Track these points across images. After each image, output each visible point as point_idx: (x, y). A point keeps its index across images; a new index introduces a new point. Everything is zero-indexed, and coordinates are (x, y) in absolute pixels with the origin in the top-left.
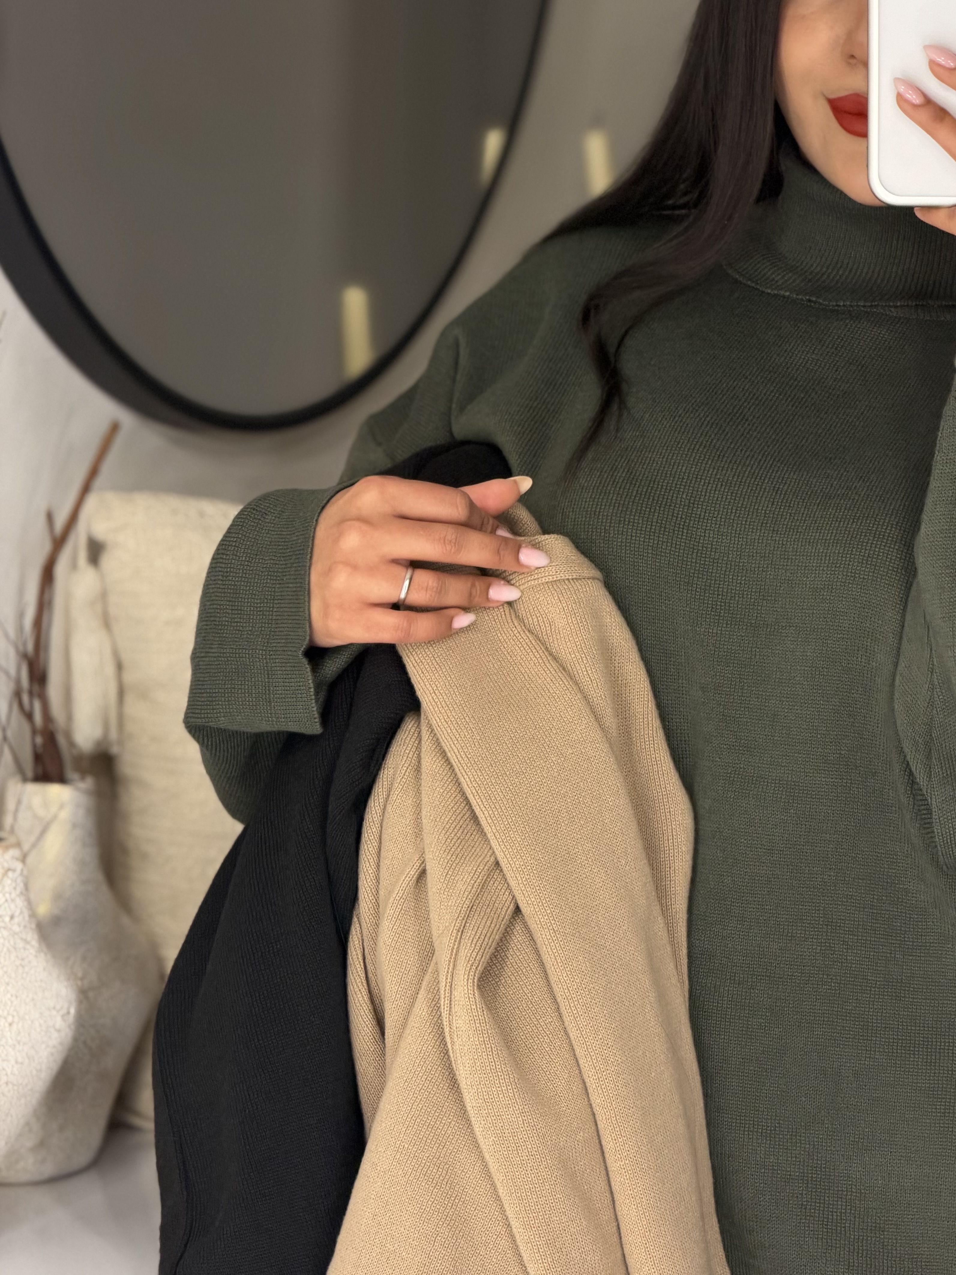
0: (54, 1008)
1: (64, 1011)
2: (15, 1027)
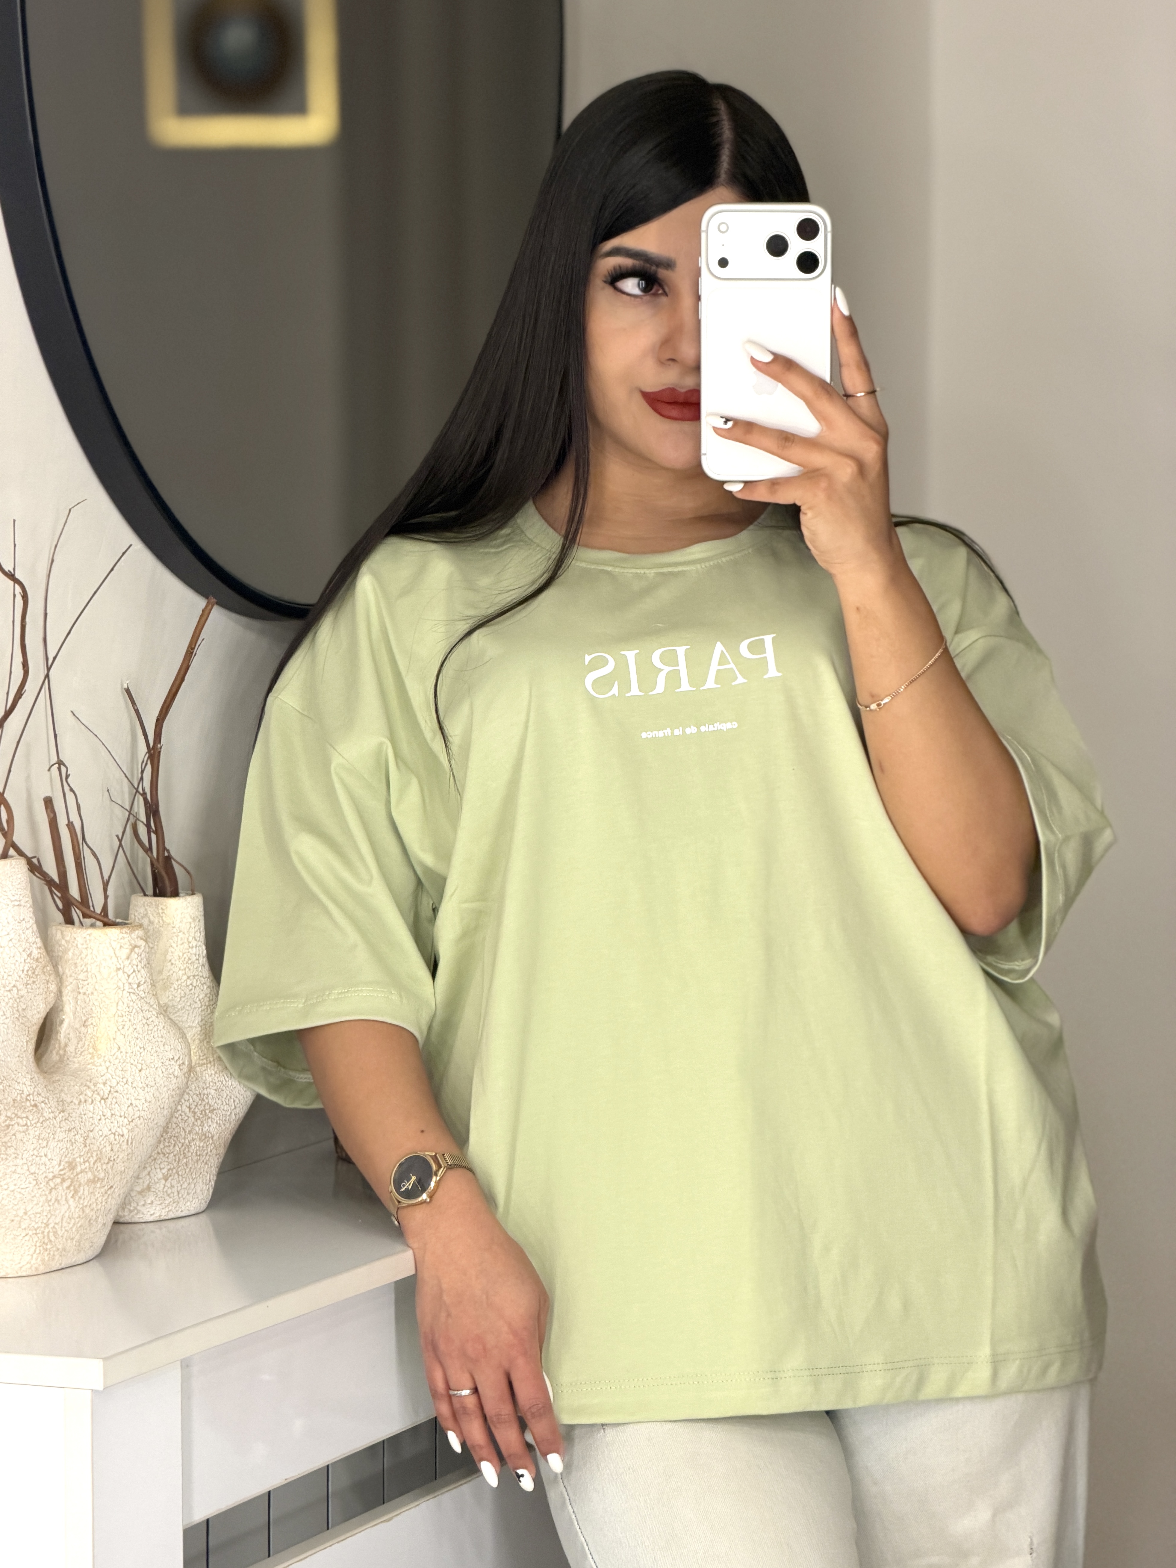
0: (173, 1059)
1: (181, 1062)
2: (143, 1072)
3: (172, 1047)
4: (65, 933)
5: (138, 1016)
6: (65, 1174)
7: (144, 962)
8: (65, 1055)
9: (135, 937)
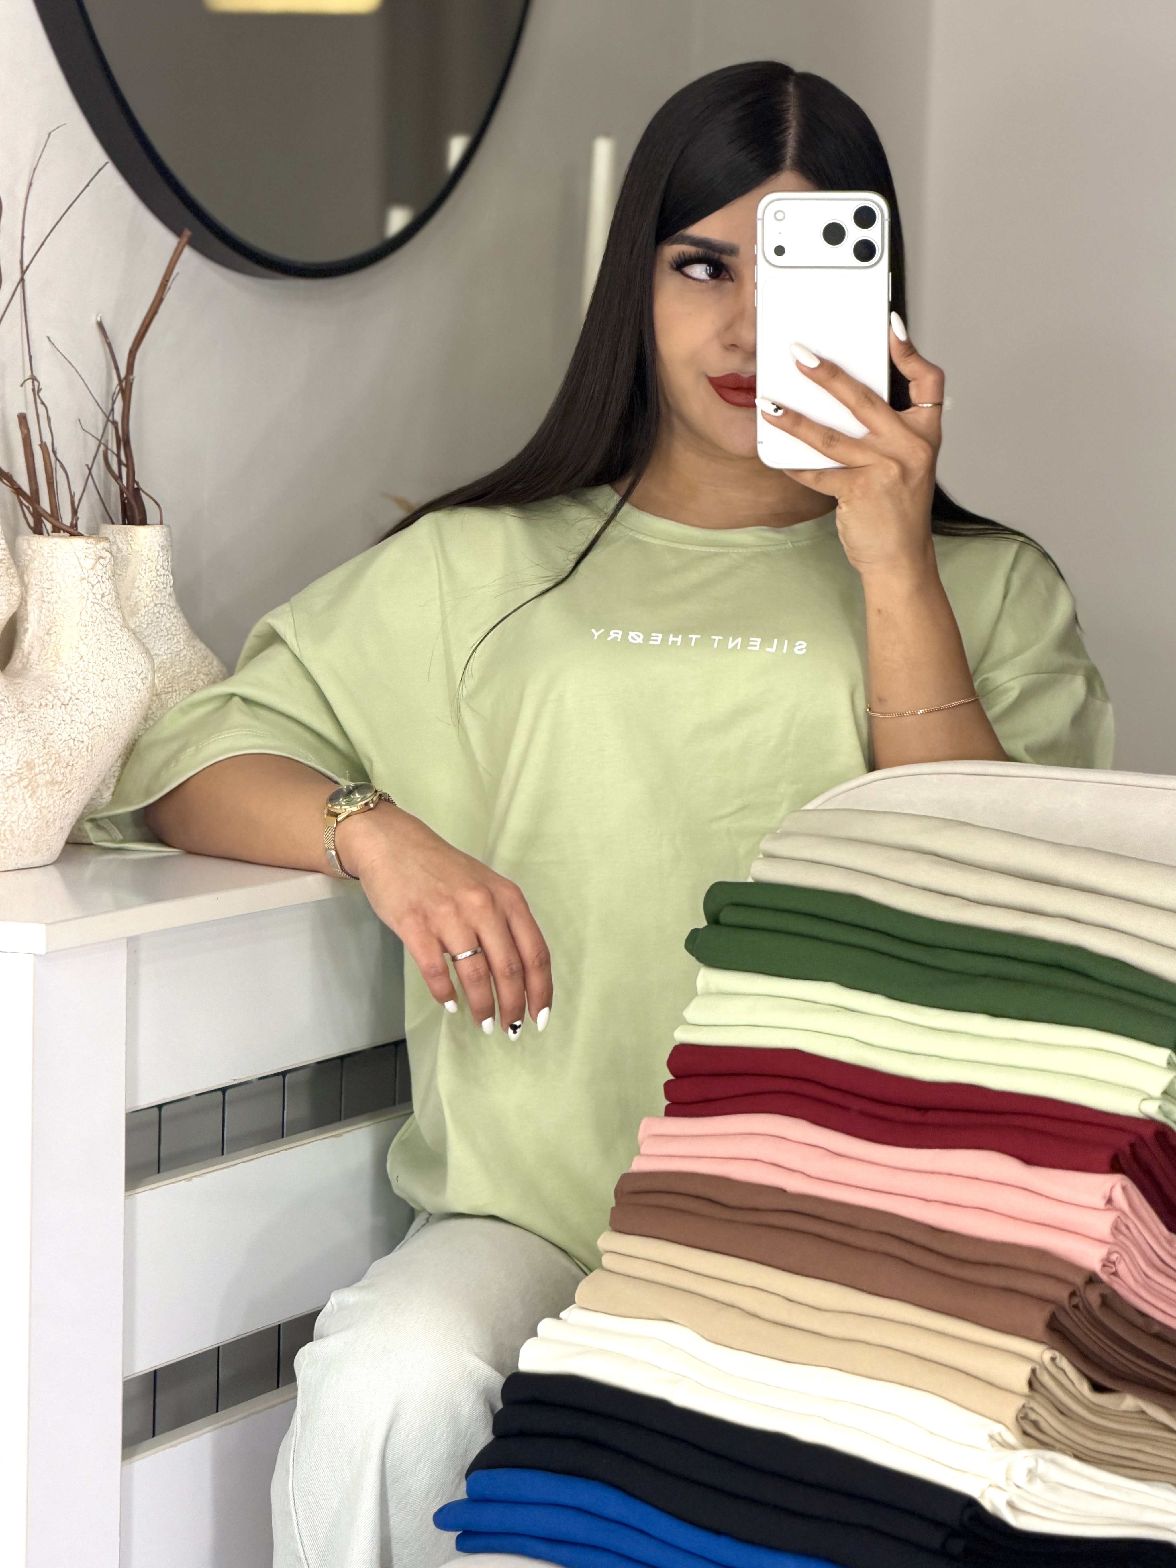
2: (105, 682)
3: (135, 660)
4: (32, 542)
5: (101, 627)
6: (22, 774)
7: (109, 574)
8: (27, 663)
9: (101, 548)
